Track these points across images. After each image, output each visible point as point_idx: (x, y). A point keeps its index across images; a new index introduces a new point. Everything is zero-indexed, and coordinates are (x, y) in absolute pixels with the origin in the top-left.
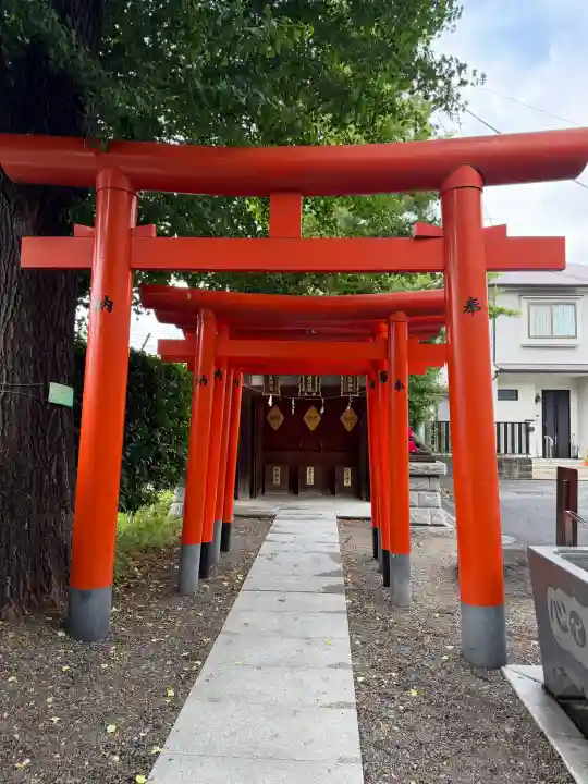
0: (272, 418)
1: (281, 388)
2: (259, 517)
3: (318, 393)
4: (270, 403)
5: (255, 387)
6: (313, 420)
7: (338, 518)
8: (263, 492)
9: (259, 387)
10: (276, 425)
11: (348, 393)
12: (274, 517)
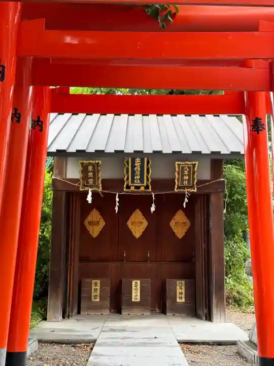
0: (91, 223)
1: (103, 181)
2: (73, 343)
3: (147, 187)
4: (89, 199)
5: (71, 180)
6: (137, 225)
7: (181, 342)
8: (79, 313)
9: (77, 181)
10: (95, 231)
11: (184, 188)
12: (94, 342)
